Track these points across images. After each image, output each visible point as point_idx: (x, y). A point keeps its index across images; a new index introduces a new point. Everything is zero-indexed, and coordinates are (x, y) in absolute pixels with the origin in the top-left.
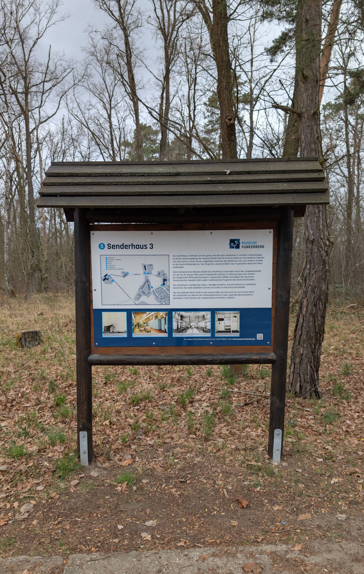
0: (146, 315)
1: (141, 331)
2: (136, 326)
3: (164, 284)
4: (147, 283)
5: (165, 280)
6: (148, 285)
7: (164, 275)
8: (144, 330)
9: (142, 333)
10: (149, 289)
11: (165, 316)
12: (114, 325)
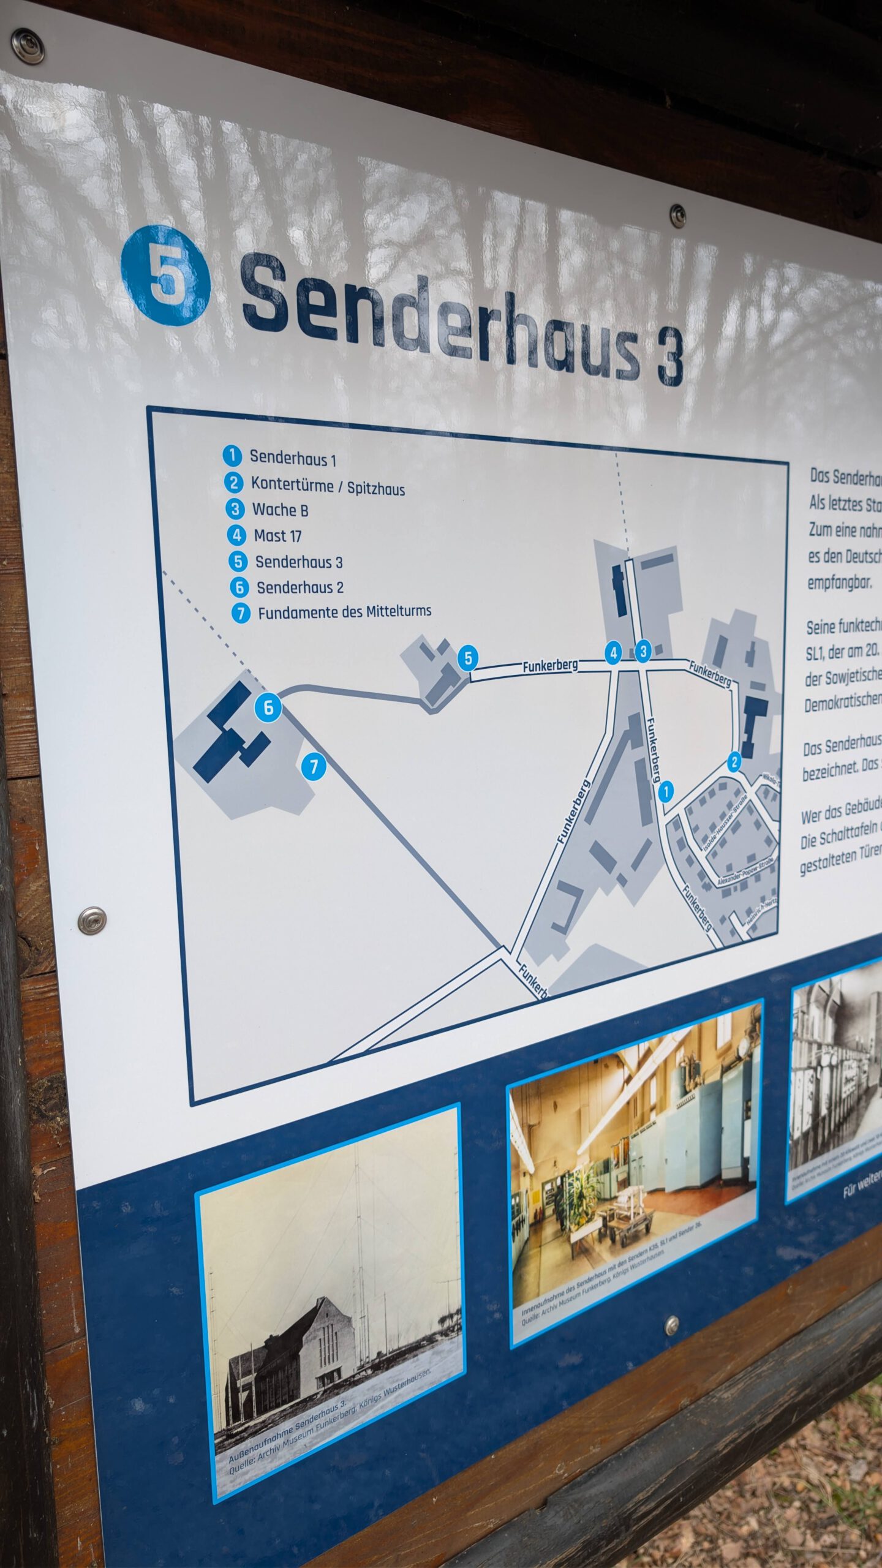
0: (618, 1076)
1: (581, 1250)
2: (539, 1220)
3: (747, 750)
4: (631, 755)
5: (755, 708)
6: (640, 765)
7: (750, 658)
8: (601, 1236)
9: (585, 1270)
10: (647, 817)
11: (743, 1047)
12: (338, 1301)
